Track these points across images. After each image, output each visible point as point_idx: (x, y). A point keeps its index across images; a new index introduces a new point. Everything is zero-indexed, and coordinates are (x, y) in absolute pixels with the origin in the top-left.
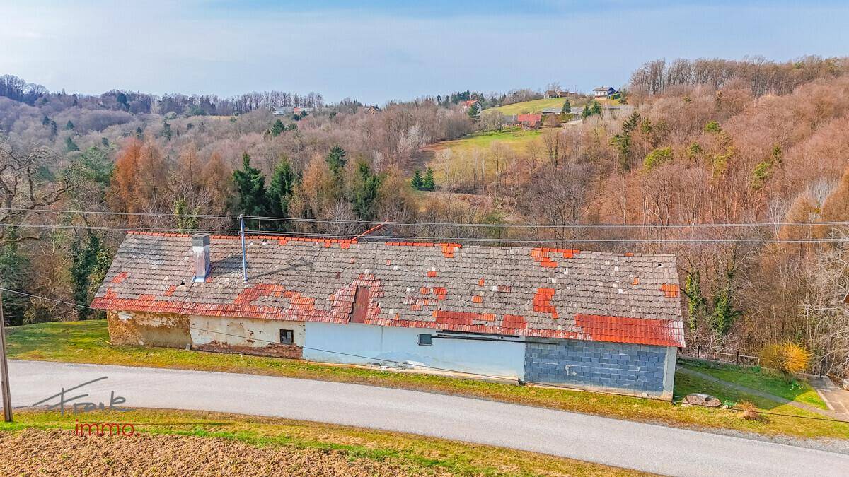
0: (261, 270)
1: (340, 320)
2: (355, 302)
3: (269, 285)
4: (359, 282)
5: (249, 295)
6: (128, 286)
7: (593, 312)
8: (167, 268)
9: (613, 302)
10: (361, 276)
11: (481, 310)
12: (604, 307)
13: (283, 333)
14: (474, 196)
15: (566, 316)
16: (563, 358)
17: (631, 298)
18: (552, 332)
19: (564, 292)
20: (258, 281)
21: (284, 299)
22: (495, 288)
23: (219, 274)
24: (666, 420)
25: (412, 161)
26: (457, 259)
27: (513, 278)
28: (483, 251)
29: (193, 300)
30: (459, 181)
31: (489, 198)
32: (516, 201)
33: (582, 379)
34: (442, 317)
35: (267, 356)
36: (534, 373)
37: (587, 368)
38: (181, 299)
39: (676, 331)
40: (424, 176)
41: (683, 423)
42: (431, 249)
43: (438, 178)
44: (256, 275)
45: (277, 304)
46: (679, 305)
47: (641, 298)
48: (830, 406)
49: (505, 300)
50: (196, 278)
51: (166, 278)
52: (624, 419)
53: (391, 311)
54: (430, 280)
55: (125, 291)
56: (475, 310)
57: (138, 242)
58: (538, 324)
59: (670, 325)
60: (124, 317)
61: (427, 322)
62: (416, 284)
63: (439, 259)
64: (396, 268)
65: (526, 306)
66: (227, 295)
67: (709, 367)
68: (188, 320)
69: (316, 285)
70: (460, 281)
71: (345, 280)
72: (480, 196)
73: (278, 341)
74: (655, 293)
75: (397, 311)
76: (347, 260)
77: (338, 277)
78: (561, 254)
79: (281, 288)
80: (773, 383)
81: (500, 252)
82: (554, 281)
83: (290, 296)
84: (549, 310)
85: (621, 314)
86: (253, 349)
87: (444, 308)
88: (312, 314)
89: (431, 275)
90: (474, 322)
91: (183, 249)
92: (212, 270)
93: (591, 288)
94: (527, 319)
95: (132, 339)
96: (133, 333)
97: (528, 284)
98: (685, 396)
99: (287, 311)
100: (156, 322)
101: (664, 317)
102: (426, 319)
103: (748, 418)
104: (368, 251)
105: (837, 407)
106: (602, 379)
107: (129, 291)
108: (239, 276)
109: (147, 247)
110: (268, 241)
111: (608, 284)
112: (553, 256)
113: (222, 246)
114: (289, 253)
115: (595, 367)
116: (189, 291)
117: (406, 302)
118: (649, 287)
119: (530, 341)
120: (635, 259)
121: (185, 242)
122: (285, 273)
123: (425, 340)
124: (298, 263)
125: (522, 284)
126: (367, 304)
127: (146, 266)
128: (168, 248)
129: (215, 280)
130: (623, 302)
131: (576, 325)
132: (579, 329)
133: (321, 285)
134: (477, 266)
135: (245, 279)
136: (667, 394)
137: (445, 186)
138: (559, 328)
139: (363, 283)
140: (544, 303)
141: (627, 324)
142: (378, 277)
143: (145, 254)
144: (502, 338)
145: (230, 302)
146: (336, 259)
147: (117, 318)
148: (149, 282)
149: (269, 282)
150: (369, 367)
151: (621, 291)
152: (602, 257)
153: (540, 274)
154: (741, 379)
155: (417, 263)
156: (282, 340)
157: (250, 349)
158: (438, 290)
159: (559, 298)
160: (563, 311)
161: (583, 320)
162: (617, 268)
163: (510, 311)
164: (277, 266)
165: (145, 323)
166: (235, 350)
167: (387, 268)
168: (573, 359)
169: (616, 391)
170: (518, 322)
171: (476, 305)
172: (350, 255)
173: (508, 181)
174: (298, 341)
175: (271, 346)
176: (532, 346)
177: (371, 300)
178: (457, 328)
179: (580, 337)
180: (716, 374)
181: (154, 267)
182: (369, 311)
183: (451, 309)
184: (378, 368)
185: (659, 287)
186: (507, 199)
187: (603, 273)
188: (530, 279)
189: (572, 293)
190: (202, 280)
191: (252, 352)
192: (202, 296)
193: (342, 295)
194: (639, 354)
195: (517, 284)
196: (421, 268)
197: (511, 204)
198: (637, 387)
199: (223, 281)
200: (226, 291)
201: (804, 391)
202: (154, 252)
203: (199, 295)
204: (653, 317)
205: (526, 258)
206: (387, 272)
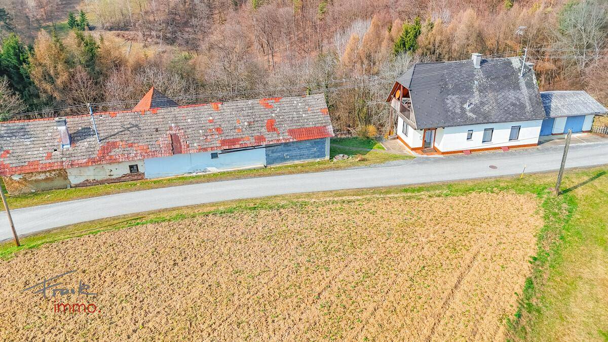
0: (106, 134)
1: (168, 155)
2: (172, 143)
3: (116, 142)
4: (171, 132)
5: (105, 151)
6: (15, 158)
7: (294, 127)
8: (37, 142)
9: (301, 121)
10: (171, 129)
11: (242, 136)
12: (298, 124)
13: (131, 167)
14: (127, 32)
15: (283, 131)
16: (283, 151)
17: (309, 118)
18: (278, 140)
19: (279, 120)
20: (107, 141)
21: (129, 149)
22: (246, 124)
23: (78, 140)
24: (331, 169)
25: (62, 4)
26: (222, 111)
27: (253, 117)
28: (235, 104)
29: (68, 159)
30: (110, 21)
31: (140, 34)
32: (161, 34)
33: (291, 159)
34: (224, 142)
35: (123, 181)
36: (270, 161)
37: (294, 153)
38: (59, 160)
39: (330, 130)
40: (78, 18)
41: (338, 168)
42: (206, 107)
43: (91, 19)
44: (104, 137)
45: (126, 152)
46: (329, 118)
47: (313, 117)
48: (385, 148)
49: (253, 129)
50: (63, 145)
51: (41, 149)
52: (316, 172)
53: (195, 145)
54: (211, 124)
55: (14, 161)
56: (240, 136)
57: (6, 128)
58: (271, 138)
59: (327, 127)
60: (16, 178)
61: (217, 147)
62: (204, 128)
63: (212, 112)
64: (189, 120)
65: (264, 130)
66: (90, 153)
67: (337, 141)
68: (65, 171)
69: (145, 137)
70: (227, 123)
71: (162, 132)
72: (131, 33)
73: (129, 172)
74: (319, 114)
75: (198, 144)
76: (159, 120)
77: (157, 130)
78: (274, 101)
79: (124, 143)
80: (363, 143)
81: (244, 104)
82: (273, 115)
83: (132, 146)
84: (275, 130)
85: (306, 126)
86: (114, 179)
87: (223, 138)
88: (150, 153)
89: (211, 121)
90: (241, 142)
91: (43, 129)
92: (73, 138)
93: (291, 116)
94: (265, 136)
95: (26, 190)
96: (26, 186)
97: (262, 119)
98: (334, 157)
99: (134, 155)
100: (42, 176)
101: (324, 124)
102: (215, 145)
103: (359, 161)
104: (169, 113)
105: (389, 149)
106: (300, 157)
107: (17, 161)
108: (93, 140)
109: (15, 131)
110: (103, 116)
111: (298, 112)
112: (270, 102)
113: (71, 123)
114: (120, 121)
115: (298, 152)
116: (62, 154)
117: (201, 138)
118: (315, 111)
119: (267, 147)
120: (307, 98)
121: (42, 124)
122: (123, 133)
123: (214, 156)
124: (129, 126)
125: (259, 119)
126: (180, 143)
127: (21, 144)
128: (32, 129)
129: (77, 145)
130: (306, 121)
131: (288, 135)
132: (290, 137)
133: (148, 137)
134: (233, 113)
135: (98, 141)
136: (327, 157)
137: (99, 25)
138: (281, 138)
139: (173, 132)
140: (271, 127)
141: (309, 130)
142: (181, 127)
143: (16, 136)
144: (254, 148)
145: (94, 156)
146: (152, 121)
147: (11, 179)
148: (29, 153)
149: (114, 140)
150: (186, 175)
151: (304, 115)
152: (292, 100)
153: (266, 113)
154: (351, 144)
155: (201, 116)
156: (131, 171)
157: (112, 179)
158: (218, 129)
159: (278, 123)
160: (281, 129)
161: (291, 132)
162: (300, 104)
163: (256, 134)
164: (116, 130)
165: (34, 178)
166: (101, 182)
167: (184, 121)
168: (287, 151)
169: (307, 161)
170: (261, 138)
171: (239, 134)
172: (159, 117)
173: (151, 18)
174: (141, 170)
175: (125, 175)
176: (268, 149)
177: (182, 140)
178: (233, 147)
179: (291, 140)
180: (341, 144)
181: (28, 143)
182: (183, 147)
183: (227, 138)
184: (191, 175)
185: (319, 110)
186: (154, 33)
187: (294, 107)
188: (262, 116)
189: (283, 120)
190: (69, 146)
191: (113, 181)
192: (73, 155)
193: (164, 140)
194: (315, 142)
195: (256, 119)
196: (203, 119)
197: (158, 37)
198: (315, 157)
199: (83, 145)
200: (89, 150)
201: (375, 144)
202: (22, 134)
203: (71, 155)
204: (319, 125)
205: (257, 105)
206: (185, 124)
